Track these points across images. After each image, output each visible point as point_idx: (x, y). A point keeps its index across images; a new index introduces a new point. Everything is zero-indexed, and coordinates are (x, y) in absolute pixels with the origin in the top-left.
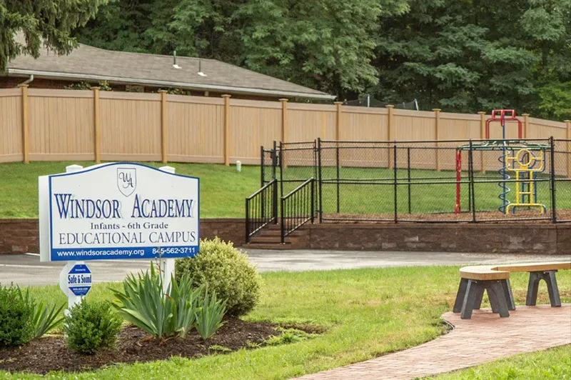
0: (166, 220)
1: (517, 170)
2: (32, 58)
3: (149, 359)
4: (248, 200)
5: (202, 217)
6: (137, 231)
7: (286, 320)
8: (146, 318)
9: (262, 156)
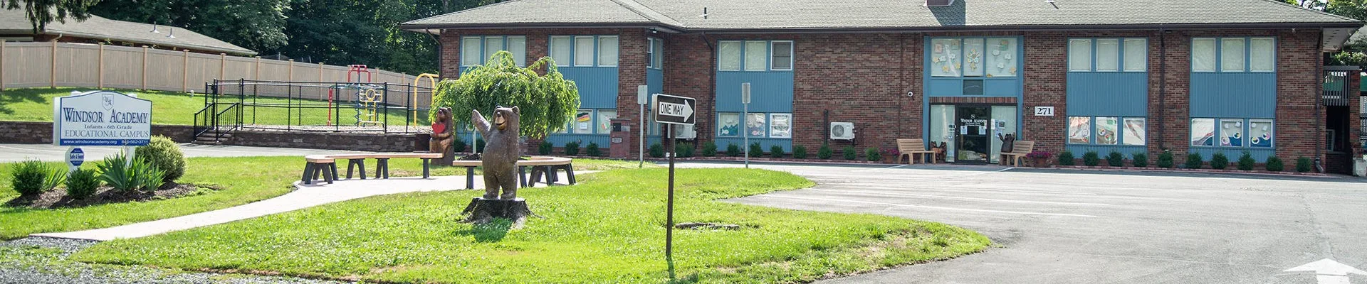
0: (131, 124)
1: (366, 101)
2: (61, 23)
3: (116, 202)
4: (196, 114)
5: (152, 123)
6: (113, 130)
7: (202, 183)
8: (115, 179)
9: (207, 88)
